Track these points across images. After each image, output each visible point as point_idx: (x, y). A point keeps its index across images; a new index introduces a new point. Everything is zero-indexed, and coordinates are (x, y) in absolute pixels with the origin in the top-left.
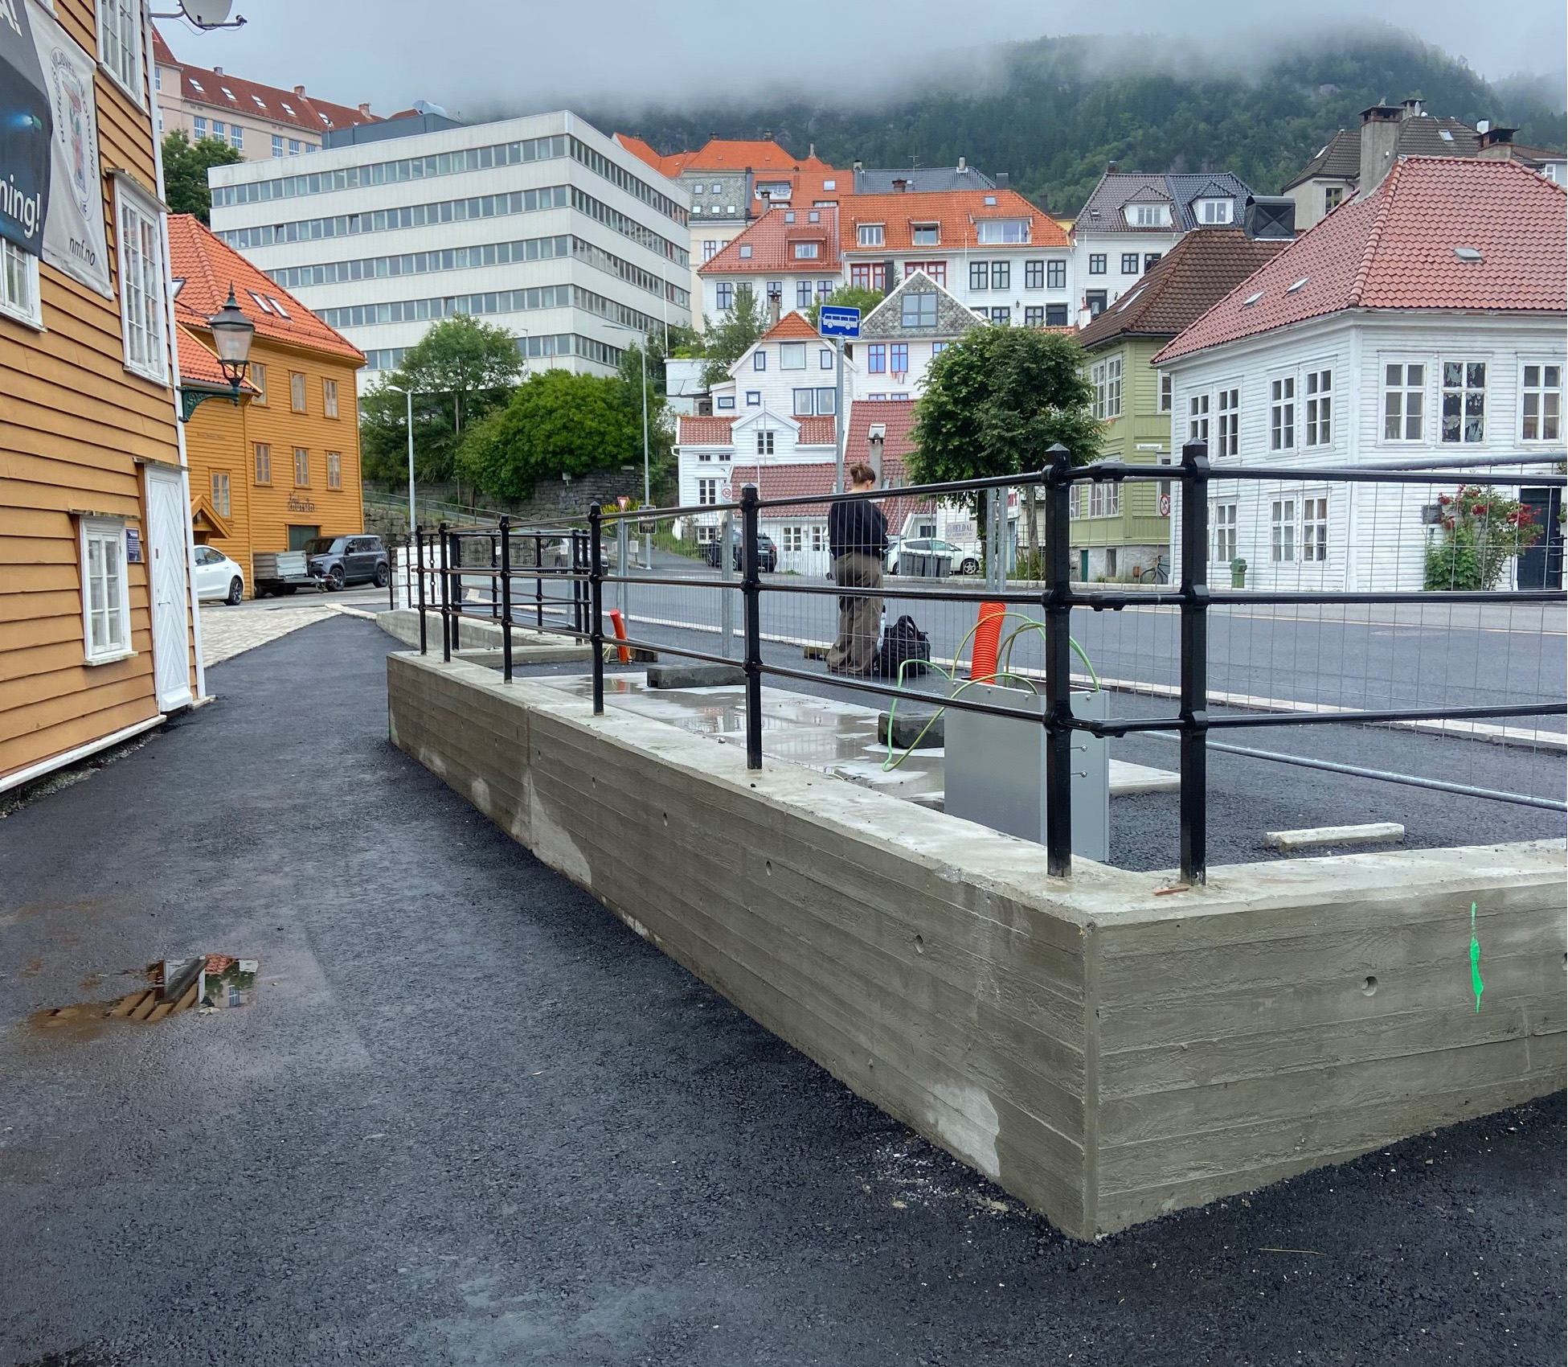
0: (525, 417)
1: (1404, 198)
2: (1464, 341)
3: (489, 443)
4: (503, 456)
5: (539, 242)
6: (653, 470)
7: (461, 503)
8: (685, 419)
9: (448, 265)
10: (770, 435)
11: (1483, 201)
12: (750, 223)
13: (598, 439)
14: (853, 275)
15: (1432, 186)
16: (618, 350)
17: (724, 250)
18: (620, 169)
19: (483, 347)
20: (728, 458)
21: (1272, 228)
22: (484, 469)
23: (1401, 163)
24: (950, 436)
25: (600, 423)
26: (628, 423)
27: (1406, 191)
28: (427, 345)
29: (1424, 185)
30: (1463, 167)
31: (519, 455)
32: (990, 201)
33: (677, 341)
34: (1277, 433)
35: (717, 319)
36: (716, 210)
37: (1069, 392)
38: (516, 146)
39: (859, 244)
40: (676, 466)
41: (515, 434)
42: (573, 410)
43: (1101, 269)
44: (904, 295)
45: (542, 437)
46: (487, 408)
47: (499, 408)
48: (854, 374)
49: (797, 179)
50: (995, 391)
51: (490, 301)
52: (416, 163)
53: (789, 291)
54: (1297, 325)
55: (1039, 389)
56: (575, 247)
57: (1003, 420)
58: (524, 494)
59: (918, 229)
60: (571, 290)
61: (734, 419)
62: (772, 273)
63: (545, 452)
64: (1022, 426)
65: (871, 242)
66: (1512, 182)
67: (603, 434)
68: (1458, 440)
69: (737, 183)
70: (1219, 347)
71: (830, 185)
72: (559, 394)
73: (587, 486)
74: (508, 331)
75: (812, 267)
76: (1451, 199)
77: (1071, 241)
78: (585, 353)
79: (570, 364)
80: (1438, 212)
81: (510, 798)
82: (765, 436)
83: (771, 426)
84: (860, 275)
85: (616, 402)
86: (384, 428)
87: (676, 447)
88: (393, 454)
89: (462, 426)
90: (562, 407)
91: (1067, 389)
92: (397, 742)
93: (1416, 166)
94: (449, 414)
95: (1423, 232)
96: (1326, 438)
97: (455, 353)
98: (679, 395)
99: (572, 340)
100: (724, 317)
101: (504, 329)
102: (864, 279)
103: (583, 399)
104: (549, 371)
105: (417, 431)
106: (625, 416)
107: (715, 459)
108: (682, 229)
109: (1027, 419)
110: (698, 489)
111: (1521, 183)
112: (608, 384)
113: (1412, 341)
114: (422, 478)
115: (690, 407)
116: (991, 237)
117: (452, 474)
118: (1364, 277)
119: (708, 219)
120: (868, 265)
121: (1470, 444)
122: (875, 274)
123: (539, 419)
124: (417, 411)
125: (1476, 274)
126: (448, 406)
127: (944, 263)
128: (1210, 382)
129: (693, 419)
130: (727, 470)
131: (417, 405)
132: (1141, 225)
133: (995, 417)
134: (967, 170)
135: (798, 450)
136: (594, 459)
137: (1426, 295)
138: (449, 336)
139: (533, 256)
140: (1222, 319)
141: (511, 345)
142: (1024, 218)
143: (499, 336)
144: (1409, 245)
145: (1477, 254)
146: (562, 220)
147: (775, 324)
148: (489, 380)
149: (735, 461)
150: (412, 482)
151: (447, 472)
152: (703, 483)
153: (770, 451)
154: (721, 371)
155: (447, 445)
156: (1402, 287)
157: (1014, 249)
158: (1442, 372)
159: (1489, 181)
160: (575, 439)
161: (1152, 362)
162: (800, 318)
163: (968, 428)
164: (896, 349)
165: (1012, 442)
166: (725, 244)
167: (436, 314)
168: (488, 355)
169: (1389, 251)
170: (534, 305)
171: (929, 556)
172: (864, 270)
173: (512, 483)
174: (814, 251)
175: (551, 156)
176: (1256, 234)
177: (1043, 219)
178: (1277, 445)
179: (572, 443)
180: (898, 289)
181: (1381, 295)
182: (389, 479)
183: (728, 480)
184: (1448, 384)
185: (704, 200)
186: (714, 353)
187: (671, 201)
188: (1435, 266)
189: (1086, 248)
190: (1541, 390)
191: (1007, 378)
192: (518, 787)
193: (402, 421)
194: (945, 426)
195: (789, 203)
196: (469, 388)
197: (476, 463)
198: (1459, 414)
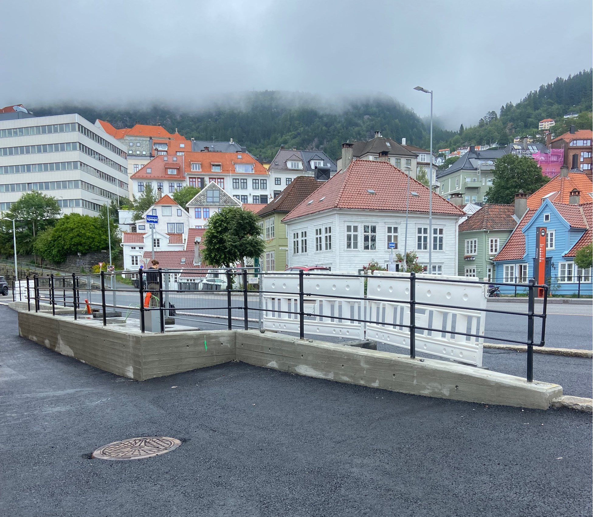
0: (62, 231)
1: (354, 173)
2: (370, 219)
3: (47, 240)
4: (53, 246)
5: (66, 163)
6: (113, 252)
7: (36, 263)
8: (126, 233)
9: (29, 170)
10: (158, 240)
11: (377, 174)
12: (152, 158)
13: (92, 240)
14: (190, 181)
15: (363, 169)
16: (99, 205)
17: (142, 169)
18: (98, 136)
19: (44, 203)
20: (142, 248)
21: (323, 177)
22: (46, 251)
23: (354, 161)
24: (215, 244)
25: (92, 234)
26: (103, 234)
27: (355, 170)
28: (21, 202)
29: (360, 169)
30: (372, 163)
31: (60, 245)
32: (240, 157)
33: (123, 203)
34: (317, 246)
35: (138, 195)
36: (138, 153)
37: (254, 230)
38: (56, 126)
39: (192, 170)
40: (122, 251)
41: (58, 238)
42: (81, 229)
43: (279, 183)
44: (207, 190)
45: (69, 239)
46: (46, 227)
47: (52, 227)
48: (190, 218)
49: (170, 143)
50: (230, 229)
51: (47, 185)
52: (15, 130)
53: (166, 186)
54: (321, 212)
55: (244, 229)
56: (81, 165)
57: (232, 239)
58: (62, 260)
59: (213, 165)
60: (80, 182)
61: (145, 234)
62: (159, 179)
63: (71, 244)
64: (239, 241)
65: (196, 169)
66: (387, 169)
67: (93, 238)
68: (368, 249)
69: (146, 142)
70: (301, 218)
71: (182, 146)
72: (76, 223)
73: (88, 258)
74: (54, 197)
75: (175, 178)
76: (368, 174)
77: (268, 173)
78: (86, 207)
79: (80, 211)
80: (364, 177)
81: (54, 342)
82: (156, 240)
83: (158, 237)
84: (193, 181)
85: (98, 226)
86: (3, 234)
87: (122, 244)
88: (7, 244)
89: (36, 234)
90: (77, 228)
91: (253, 230)
92: (22, 336)
93: (358, 162)
94: (30, 229)
95: (358, 184)
96: (330, 248)
97: (33, 206)
98: (124, 224)
99: (81, 201)
100: (140, 195)
101: (53, 197)
102: (194, 183)
103: (85, 225)
104: (71, 214)
105: (17, 235)
106: (102, 231)
107: (137, 249)
108: (125, 160)
109: (240, 239)
110: (131, 259)
111: (389, 169)
112: (95, 220)
113: (354, 218)
114: (19, 254)
115: (128, 229)
116: (240, 169)
117: (32, 252)
118: (339, 198)
119: (135, 156)
120: (195, 178)
121: (372, 250)
122: (198, 181)
123: (67, 232)
124: (17, 228)
125: (373, 198)
126: (30, 226)
127: (223, 178)
128: (299, 228)
129: (129, 233)
130: (142, 252)
131: (17, 225)
132: (292, 168)
133: (230, 238)
134: (233, 143)
135: (169, 246)
136: (90, 247)
137: (358, 204)
138: (30, 199)
139: (64, 169)
140: (301, 209)
141: (56, 203)
142: (251, 164)
143: (51, 199)
144: (354, 188)
145: (374, 192)
146: (76, 155)
147: (160, 199)
148: (47, 216)
149: (145, 249)
150: (16, 255)
151: (30, 251)
152: (133, 257)
153: (158, 246)
154: (140, 215)
155: (30, 241)
156: (351, 202)
157: (249, 175)
158: (363, 228)
159: (380, 168)
160: (82, 240)
161: (282, 221)
162: (169, 197)
163: (222, 241)
164: (205, 210)
165: (236, 247)
166: (142, 166)
167: (24, 189)
168: (46, 206)
169: (348, 190)
170: (65, 187)
171: (213, 285)
172: (194, 180)
173: (57, 256)
174: (175, 172)
175: (71, 131)
176: (318, 179)
177: (259, 165)
178: (317, 250)
179: (81, 241)
180: (206, 187)
181: (344, 204)
182: (5, 254)
183: (142, 256)
184: (365, 232)
185: (133, 149)
186: (137, 208)
187: (120, 149)
188: (361, 195)
189: (273, 175)
190: (393, 234)
191: (233, 225)
192: (57, 339)
193: (11, 231)
194: (214, 240)
195: (167, 152)
196: (38, 219)
197: (42, 248)
198: (369, 241)
